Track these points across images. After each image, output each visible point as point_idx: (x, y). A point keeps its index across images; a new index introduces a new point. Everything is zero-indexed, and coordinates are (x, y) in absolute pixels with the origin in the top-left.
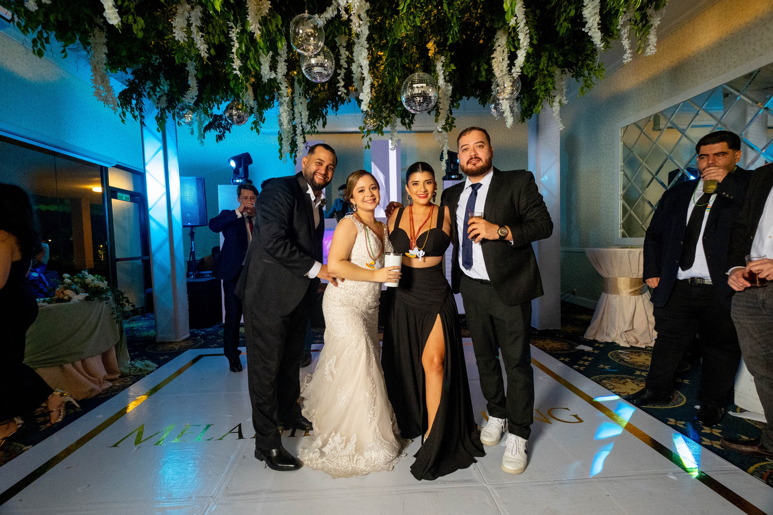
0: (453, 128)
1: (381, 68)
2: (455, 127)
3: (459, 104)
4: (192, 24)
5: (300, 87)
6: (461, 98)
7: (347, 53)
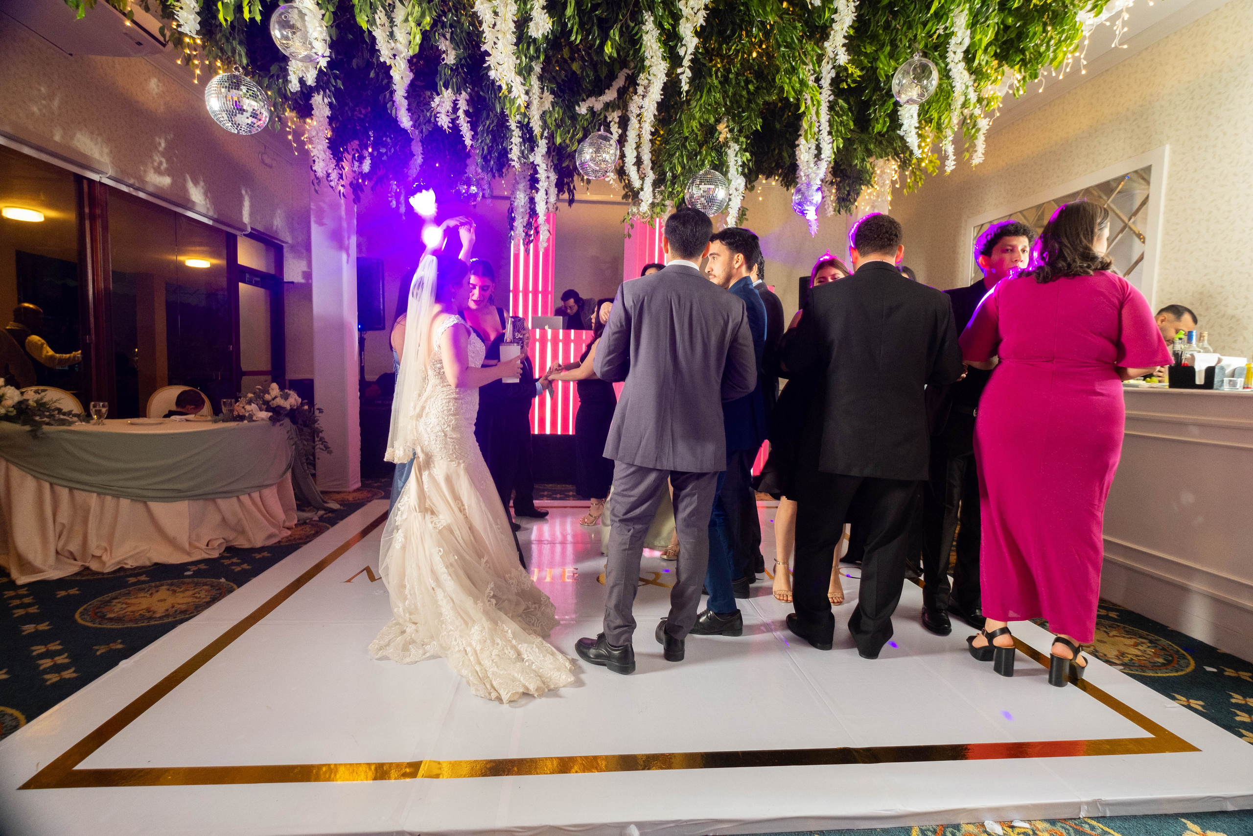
0: (745, 222)
1: (657, 142)
2: (747, 220)
3: (754, 186)
4: (459, 108)
5: (549, 157)
6: (757, 177)
7: (620, 131)
